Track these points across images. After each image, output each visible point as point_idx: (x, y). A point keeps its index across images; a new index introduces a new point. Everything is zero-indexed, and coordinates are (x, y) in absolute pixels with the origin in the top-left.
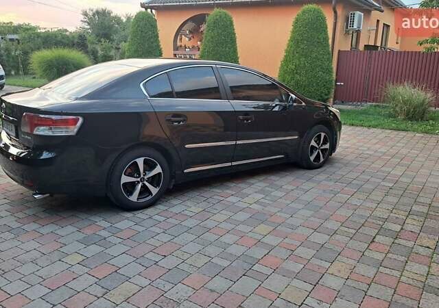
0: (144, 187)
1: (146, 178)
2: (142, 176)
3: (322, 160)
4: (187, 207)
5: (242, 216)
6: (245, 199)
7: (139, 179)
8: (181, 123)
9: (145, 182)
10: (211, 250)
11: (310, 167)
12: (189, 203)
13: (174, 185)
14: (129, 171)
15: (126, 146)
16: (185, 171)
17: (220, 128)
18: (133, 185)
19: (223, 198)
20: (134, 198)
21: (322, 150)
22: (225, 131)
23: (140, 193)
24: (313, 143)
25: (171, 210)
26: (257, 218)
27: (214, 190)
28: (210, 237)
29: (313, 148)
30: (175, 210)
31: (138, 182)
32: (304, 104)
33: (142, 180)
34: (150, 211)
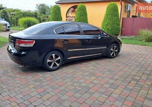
0: (55, 63)
1: (55, 60)
2: (54, 60)
3: (115, 55)
4: (69, 70)
5: (86, 74)
6: (88, 68)
7: (53, 61)
8: (67, 43)
9: (55, 62)
10: (76, 84)
11: (111, 58)
12: (69, 69)
13: (64, 63)
14: (50, 58)
15: (49, 50)
16: (68, 58)
17: (81, 44)
18: (51, 63)
19: (81, 68)
20: (51, 67)
21: (115, 52)
22: (82, 45)
23: (53, 66)
24: (112, 49)
25: (63, 71)
26: (92, 74)
27: (78, 65)
28: (76, 80)
29: (112, 51)
30: (64, 71)
31: (53, 62)
32: (108, 36)
33: (54, 61)
34: (56, 71)
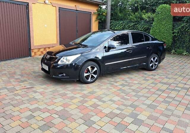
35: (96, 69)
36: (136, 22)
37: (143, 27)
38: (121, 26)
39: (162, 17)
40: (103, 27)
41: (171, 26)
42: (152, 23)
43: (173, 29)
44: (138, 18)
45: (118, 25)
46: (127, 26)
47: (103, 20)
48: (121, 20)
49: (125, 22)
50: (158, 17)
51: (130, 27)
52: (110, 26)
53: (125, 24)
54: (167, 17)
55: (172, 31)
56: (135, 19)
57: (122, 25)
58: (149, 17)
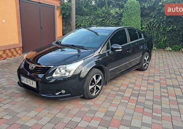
35: (100, 78)
36: (104, 17)
37: (112, 23)
38: (87, 22)
39: (132, 12)
40: (67, 23)
41: (140, 21)
42: (121, 19)
43: (141, 24)
44: (106, 14)
45: (84, 21)
46: (95, 21)
47: (68, 14)
48: (87, 15)
49: (92, 17)
50: (127, 12)
51: (97, 23)
52: (76, 22)
53: (92, 19)
54: (136, 12)
55: (141, 26)
56: (103, 14)
57: (89, 21)
58: (117, 13)
